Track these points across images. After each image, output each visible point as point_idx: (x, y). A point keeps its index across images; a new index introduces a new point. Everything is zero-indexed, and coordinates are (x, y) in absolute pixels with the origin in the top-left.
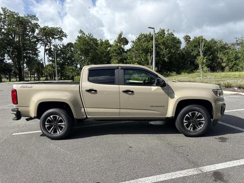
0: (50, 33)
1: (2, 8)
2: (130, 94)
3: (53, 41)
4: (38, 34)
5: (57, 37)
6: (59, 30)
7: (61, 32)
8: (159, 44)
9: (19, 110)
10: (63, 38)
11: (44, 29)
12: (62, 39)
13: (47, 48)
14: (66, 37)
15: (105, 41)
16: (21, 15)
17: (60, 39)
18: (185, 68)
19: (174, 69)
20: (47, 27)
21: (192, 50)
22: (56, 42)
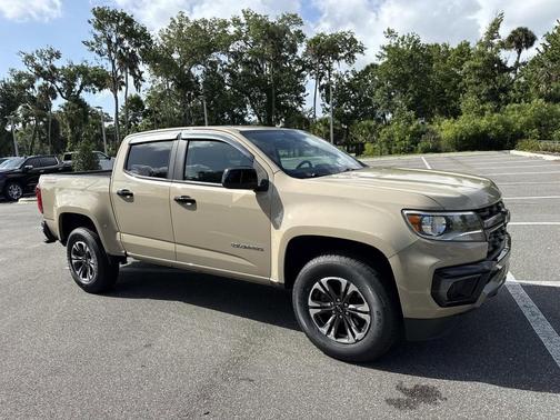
0: (330, 48)
1: (243, 12)
2: (187, 207)
3: (335, 65)
4: (305, 55)
5: (343, 55)
6: (348, 38)
7: (353, 41)
10: (356, 55)
11: (316, 41)
12: (353, 57)
13: (323, 82)
14: (362, 52)
15: (460, 47)
16: (272, 19)
17: (350, 58)
20: (322, 35)
22: (340, 67)
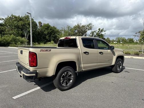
8: (26, 24)
9: (38, 72)
18: (41, 41)
19: (36, 41)
21: (44, 31)
